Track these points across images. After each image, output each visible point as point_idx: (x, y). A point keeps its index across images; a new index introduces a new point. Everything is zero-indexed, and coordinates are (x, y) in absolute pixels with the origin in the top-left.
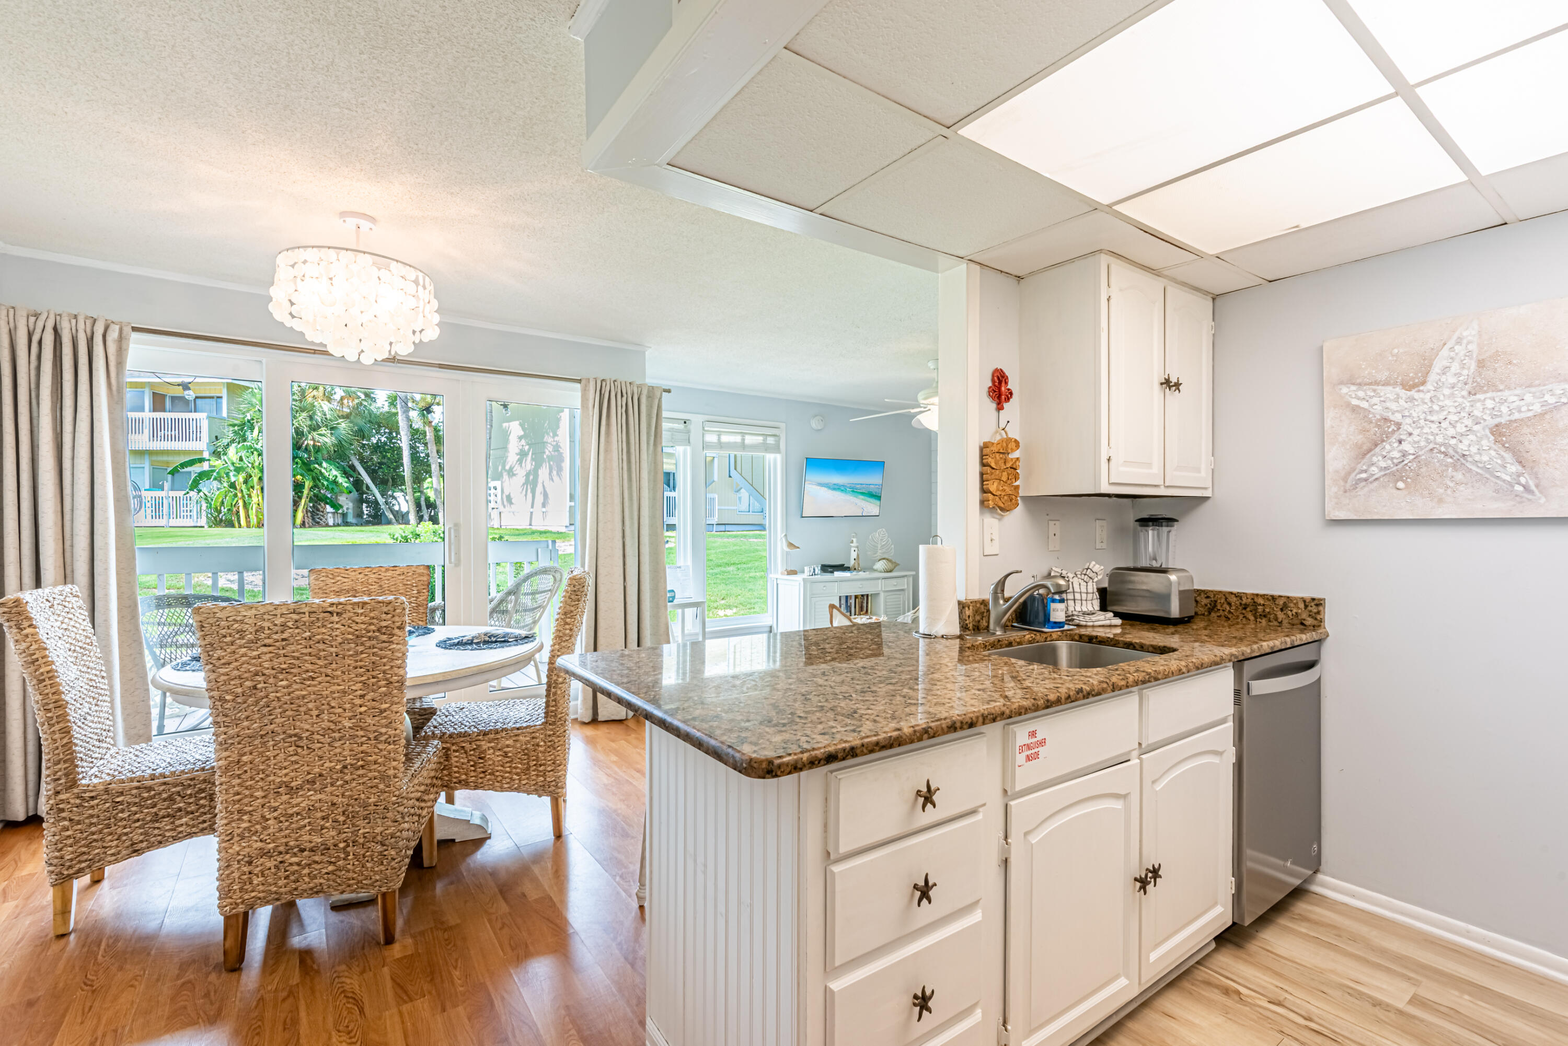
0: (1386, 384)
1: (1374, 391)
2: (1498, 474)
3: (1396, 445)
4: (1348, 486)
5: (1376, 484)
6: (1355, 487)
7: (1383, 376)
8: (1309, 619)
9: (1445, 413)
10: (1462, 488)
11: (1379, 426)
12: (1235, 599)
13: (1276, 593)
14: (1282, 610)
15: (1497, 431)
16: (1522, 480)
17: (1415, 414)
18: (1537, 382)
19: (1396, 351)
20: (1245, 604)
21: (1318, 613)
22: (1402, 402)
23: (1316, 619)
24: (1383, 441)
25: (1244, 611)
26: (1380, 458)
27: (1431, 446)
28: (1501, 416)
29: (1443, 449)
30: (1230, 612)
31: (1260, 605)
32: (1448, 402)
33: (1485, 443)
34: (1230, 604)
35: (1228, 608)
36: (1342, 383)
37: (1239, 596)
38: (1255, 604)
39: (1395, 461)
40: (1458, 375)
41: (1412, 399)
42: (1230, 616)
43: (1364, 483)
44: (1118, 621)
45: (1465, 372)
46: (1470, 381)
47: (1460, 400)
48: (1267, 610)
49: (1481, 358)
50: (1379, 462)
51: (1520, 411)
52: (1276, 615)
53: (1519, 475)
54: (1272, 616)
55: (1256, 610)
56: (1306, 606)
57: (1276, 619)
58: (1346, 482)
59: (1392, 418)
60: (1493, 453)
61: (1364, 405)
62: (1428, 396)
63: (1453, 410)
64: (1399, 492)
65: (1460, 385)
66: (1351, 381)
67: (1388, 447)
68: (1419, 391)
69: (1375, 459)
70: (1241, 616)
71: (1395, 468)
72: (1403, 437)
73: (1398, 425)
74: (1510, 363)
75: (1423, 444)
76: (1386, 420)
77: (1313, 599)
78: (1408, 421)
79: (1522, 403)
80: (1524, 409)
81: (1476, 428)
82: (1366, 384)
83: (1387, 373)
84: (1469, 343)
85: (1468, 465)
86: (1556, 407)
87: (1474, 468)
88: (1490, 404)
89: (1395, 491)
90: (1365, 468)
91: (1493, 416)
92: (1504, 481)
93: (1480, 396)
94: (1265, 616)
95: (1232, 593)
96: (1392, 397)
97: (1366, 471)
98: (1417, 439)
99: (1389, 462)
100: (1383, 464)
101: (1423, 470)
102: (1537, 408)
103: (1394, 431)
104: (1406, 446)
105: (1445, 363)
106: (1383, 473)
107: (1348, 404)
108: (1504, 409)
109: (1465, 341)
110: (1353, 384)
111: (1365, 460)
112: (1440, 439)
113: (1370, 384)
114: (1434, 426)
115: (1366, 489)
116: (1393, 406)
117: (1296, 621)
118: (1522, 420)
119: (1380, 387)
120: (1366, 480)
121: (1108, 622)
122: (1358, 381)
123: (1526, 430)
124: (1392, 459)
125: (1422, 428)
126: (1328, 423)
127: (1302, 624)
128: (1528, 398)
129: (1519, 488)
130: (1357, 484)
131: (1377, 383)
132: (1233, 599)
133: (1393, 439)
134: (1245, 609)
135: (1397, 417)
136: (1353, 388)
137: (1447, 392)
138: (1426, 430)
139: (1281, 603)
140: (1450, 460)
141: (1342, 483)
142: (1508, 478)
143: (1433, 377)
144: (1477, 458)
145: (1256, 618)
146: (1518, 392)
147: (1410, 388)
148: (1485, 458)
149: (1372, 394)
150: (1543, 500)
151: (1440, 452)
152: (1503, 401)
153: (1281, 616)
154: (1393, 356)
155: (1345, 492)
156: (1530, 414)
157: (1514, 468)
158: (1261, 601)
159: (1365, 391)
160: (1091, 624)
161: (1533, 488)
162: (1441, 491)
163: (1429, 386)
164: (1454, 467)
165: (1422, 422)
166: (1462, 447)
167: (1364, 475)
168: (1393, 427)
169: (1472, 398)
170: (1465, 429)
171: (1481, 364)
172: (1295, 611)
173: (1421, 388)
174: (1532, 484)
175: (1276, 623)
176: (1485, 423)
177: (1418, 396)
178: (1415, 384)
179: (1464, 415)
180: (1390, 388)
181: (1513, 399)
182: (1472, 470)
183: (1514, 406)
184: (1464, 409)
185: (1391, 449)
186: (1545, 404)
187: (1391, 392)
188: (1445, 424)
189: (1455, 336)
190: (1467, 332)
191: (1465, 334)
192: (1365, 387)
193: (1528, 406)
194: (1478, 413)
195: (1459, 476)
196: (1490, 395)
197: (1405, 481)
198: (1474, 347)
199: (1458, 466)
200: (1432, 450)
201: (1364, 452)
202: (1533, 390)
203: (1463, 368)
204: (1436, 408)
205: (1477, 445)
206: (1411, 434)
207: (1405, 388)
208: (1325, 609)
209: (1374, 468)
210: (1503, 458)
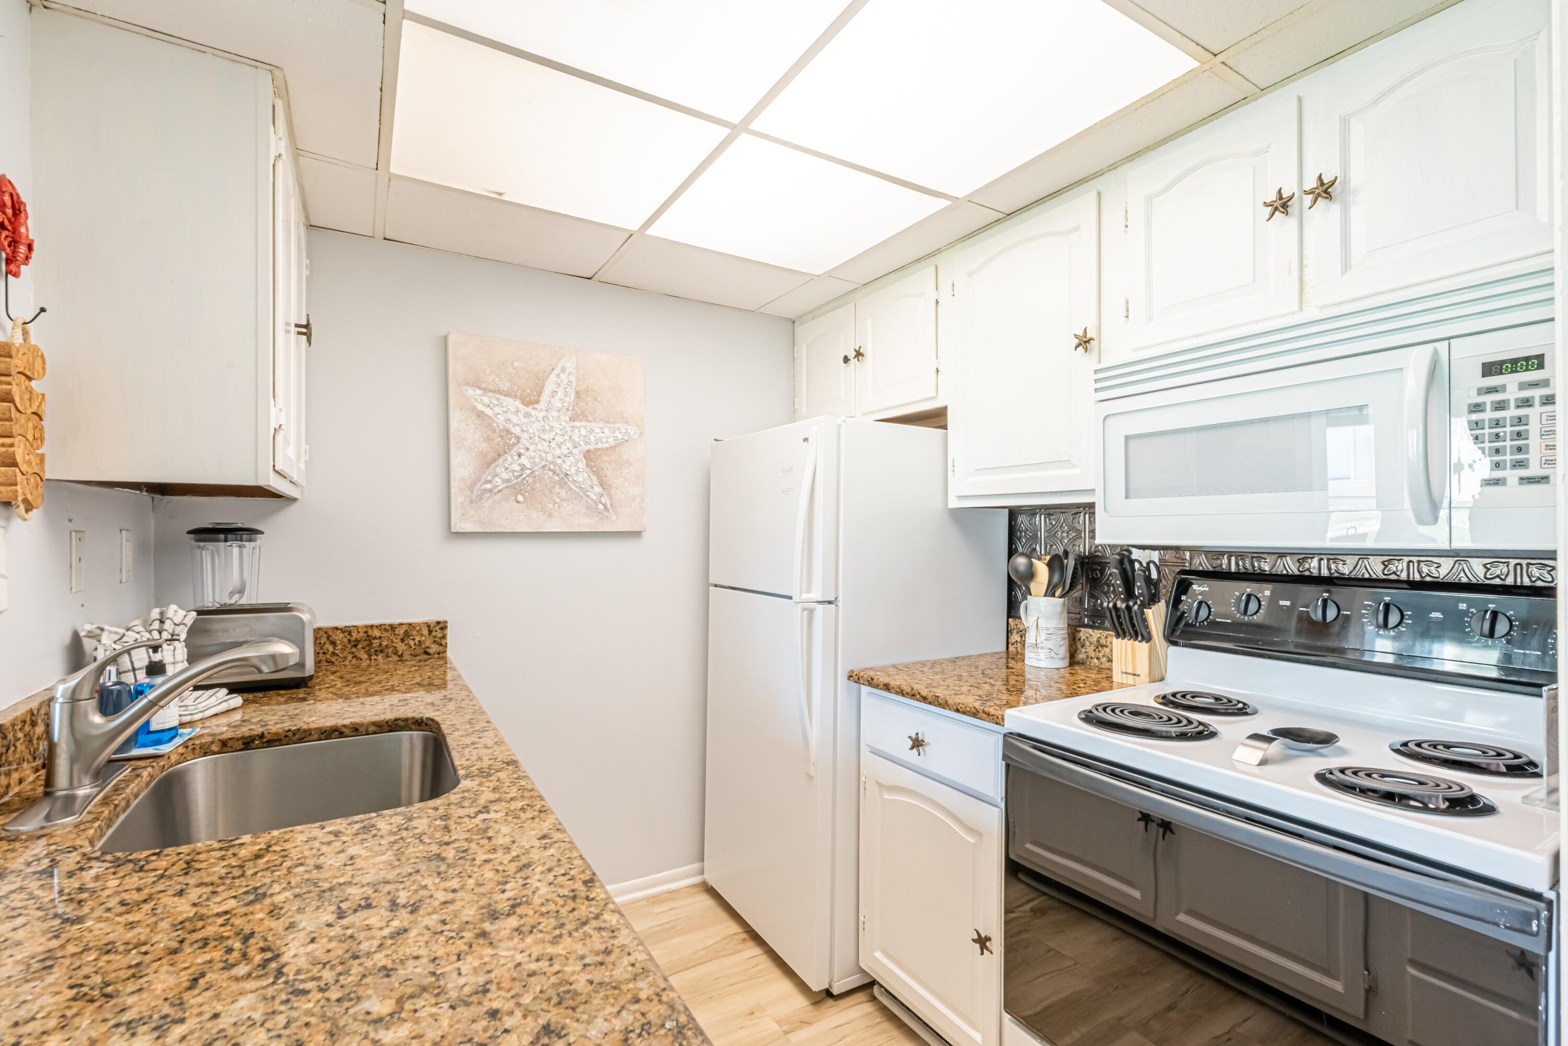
0: (508, 395)
1: (498, 399)
2: (589, 493)
3: (516, 458)
4: (473, 496)
5: (499, 496)
6: (480, 497)
7: (505, 386)
8: (433, 646)
9: (554, 434)
10: (565, 504)
11: (501, 437)
12: (342, 635)
13: (395, 621)
14: (402, 640)
15: (588, 455)
16: (603, 500)
17: (531, 431)
18: (611, 420)
19: (516, 364)
20: (356, 640)
21: (444, 637)
22: (521, 415)
23: (441, 645)
24: (505, 453)
25: (354, 650)
26: (503, 469)
27: (544, 463)
28: (590, 444)
29: (552, 467)
30: (333, 654)
31: (375, 638)
32: (555, 424)
33: (580, 465)
34: (334, 643)
35: (331, 649)
36: (467, 384)
37: (347, 631)
38: (369, 638)
39: (516, 474)
40: (562, 400)
41: (527, 415)
42: (333, 659)
43: (488, 495)
44: (237, 700)
45: (567, 399)
46: (571, 408)
47: (564, 423)
48: (385, 643)
49: (579, 389)
50: (503, 473)
51: (602, 442)
52: (395, 648)
53: (602, 495)
54: (390, 650)
55: (370, 645)
56: (430, 632)
57: (396, 653)
58: (472, 492)
59: (513, 430)
60: (586, 475)
61: (488, 411)
62: (541, 415)
63: (558, 431)
64: (518, 505)
65: (564, 410)
66: (476, 384)
67: (509, 459)
68: (534, 409)
69: (498, 470)
70: (350, 656)
71: (515, 481)
72: (522, 451)
74: (596, 400)
75: (537, 460)
76: (508, 431)
77: (438, 623)
78: (525, 436)
79: (603, 435)
80: (604, 440)
81: (575, 451)
82: (490, 391)
83: (508, 384)
84: (570, 374)
85: (569, 483)
86: (624, 442)
87: (572, 487)
88: (583, 432)
89: (515, 504)
90: (489, 478)
91: (587, 443)
92: (592, 499)
93: (577, 424)
94: (381, 651)
95: (337, 629)
96: (512, 409)
97: (490, 482)
98: (533, 454)
99: (511, 474)
100: (505, 476)
101: (537, 485)
102: (611, 441)
104: (524, 460)
105: (554, 387)
106: (505, 485)
107: (474, 408)
108: (593, 439)
109: (567, 371)
110: (479, 388)
111: (489, 470)
112: (550, 458)
113: (494, 391)
114: (546, 444)
115: (491, 500)
116: (514, 419)
117: (419, 651)
118: (602, 449)
119: (503, 397)
120: (490, 491)
121: (224, 707)
122: (484, 386)
123: (605, 458)
124: (513, 471)
125: (537, 444)
126: (454, 425)
127: (426, 653)
128: (606, 431)
129: (601, 506)
130: (482, 494)
131: (499, 392)
132: (338, 637)
133: (513, 452)
134: (355, 646)
135: (516, 430)
136: (479, 392)
137: (555, 414)
138: (540, 447)
139: (402, 632)
140: (557, 478)
141: (468, 493)
142: (594, 497)
143: (544, 398)
144: (575, 478)
145: (370, 655)
146: (601, 425)
147: (527, 405)
148: (580, 479)
149: (496, 402)
150: (614, 518)
151: (550, 470)
152: (592, 431)
153: (401, 647)
154: (513, 368)
155: (471, 502)
156: (607, 445)
157: (598, 489)
158: (377, 633)
159: (489, 397)
160: (199, 716)
161: (609, 507)
162: (551, 506)
163: (542, 405)
164: (560, 484)
165: (536, 438)
166: (566, 466)
167: (488, 486)
168: (513, 440)
169: (571, 424)
170: (567, 451)
171: (578, 394)
172: (417, 639)
173: (536, 406)
174: (608, 504)
175: (395, 658)
176: (581, 448)
177: (533, 412)
178: (531, 401)
179: (566, 437)
180: (511, 400)
181: (598, 430)
182: (571, 489)
183: (598, 436)
184: (566, 432)
185: (511, 462)
186: (616, 438)
187: (512, 404)
188: (553, 444)
189: (561, 364)
190: (570, 365)
191: (568, 365)
192: (489, 394)
193: (607, 438)
194: (576, 438)
195: (563, 493)
196: (583, 423)
197: (523, 495)
198: (572, 378)
199: (562, 484)
200: (544, 466)
201: (489, 461)
202: (610, 425)
203: (566, 395)
204: (547, 427)
205: (575, 466)
206: (528, 449)
207: (522, 403)
208: (449, 632)
209: (497, 479)
210: (591, 480)
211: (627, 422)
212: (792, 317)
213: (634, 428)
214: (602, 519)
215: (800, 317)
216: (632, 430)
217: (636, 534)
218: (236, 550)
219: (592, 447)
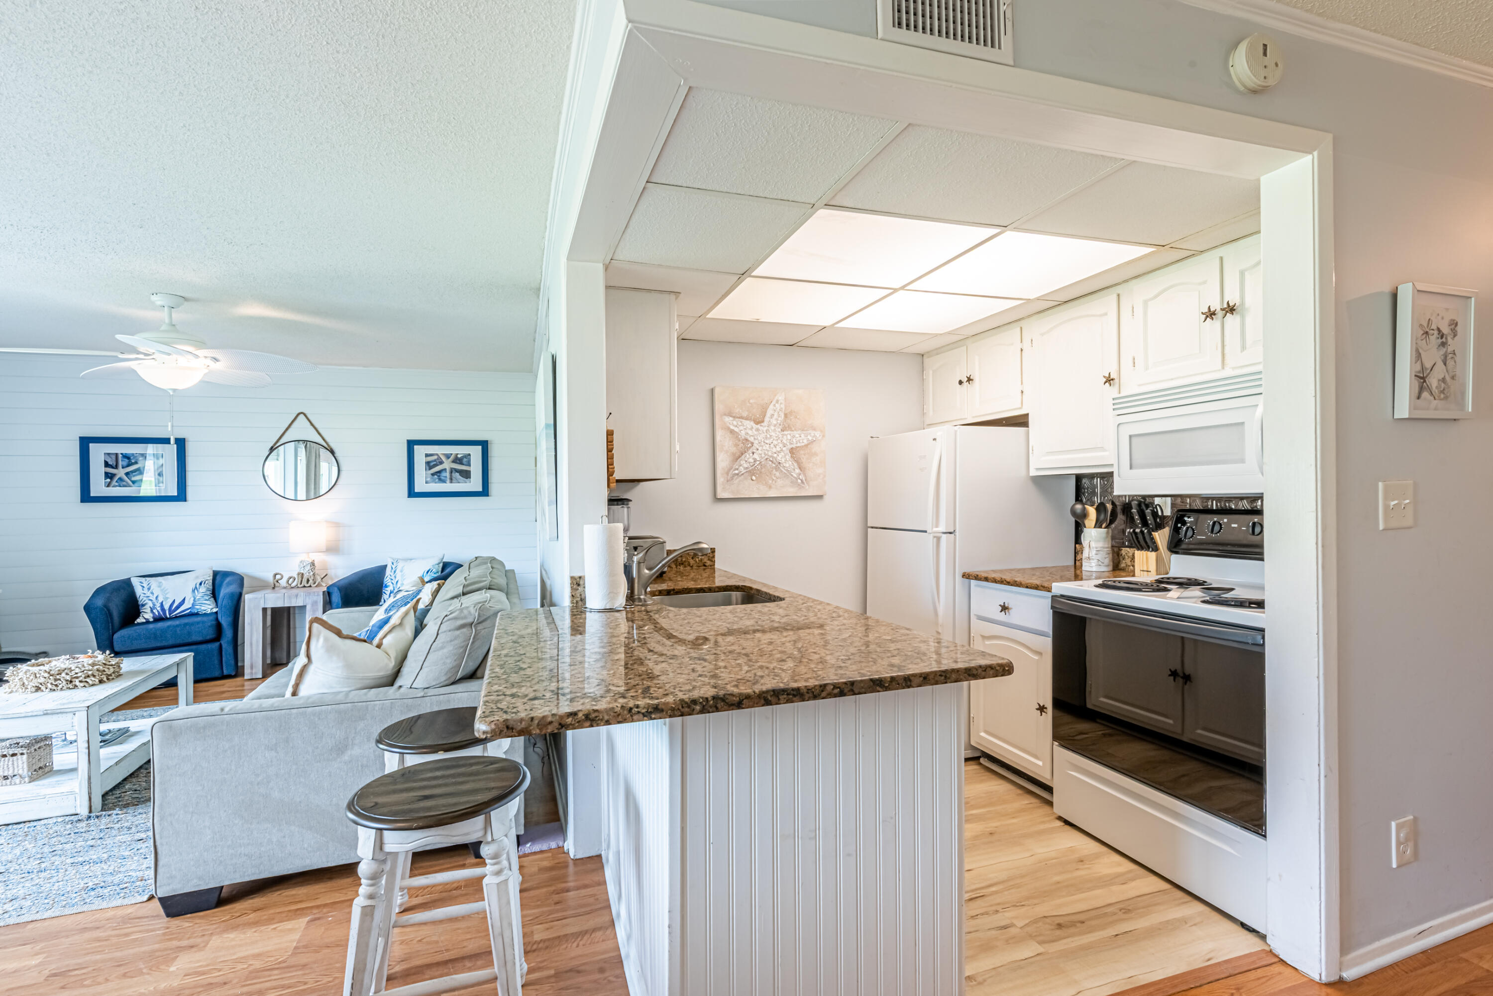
0: (747, 419)
1: (741, 422)
2: (792, 474)
3: (751, 455)
4: (729, 478)
5: (742, 477)
6: (732, 478)
7: (745, 414)
8: (708, 561)
9: (772, 439)
10: (779, 480)
11: (743, 443)
14: (693, 558)
15: (792, 451)
16: (801, 477)
17: (759, 439)
18: (806, 429)
19: (751, 401)
21: (713, 554)
22: (754, 430)
23: (712, 561)
24: (745, 452)
26: (744, 462)
27: (766, 457)
28: (793, 444)
29: (771, 459)
32: (773, 434)
33: (787, 457)
36: (725, 415)
39: (751, 464)
40: (777, 420)
41: (758, 430)
43: (736, 476)
45: (780, 419)
46: (782, 424)
47: (778, 433)
48: (684, 559)
49: (786, 412)
50: (744, 465)
52: (689, 562)
53: (800, 474)
54: (687, 563)
55: (677, 560)
56: (706, 554)
57: (692, 564)
58: (728, 475)
59: (749, 439)
60: (790, 463)
61: (736, 429)
62: (765, 429)
63: (775, 438)
64: (753, 482)
65: (778, 425)
66: (730, 414)
67: (747, 455)
68: (761, 426)
69: (742, 462)
71: (751, 468)
72: (754, 451)
73: (752, 443)
74: (796, 417)
75: (763, 455)
76: (747, 440)
77: (711, 549)
78: (756, 442)
79: (800, 438)
80: (801, 441)
81: (784, 449)
83: (747, 413)
84: (781, 404)
85: (781, 468)
86: (813, 442)
87: (783, 470)
88: (789, 437)
89: (751, 481)
90: (737, 467)
91: (791, 444)
92: (794, 477)
93: (786, 433)
94: (682, 564)
96: (749, 427)
97: (737, 469)
98: (760, 452)
99: (748, 464)
100: (746, 466)
101: (763, 470)
102: (805, 442)
103: (750, 447)
104: (756, 456)
105: (772, 412)
106: (745, 471)
107: (729, 428)
108: (794, 441)
109: (779, 402)
111: (737, 463)
112: (770, 454)
113: (739, 418)
114: (768, 446)
115: (738, 480)
116: (750, 432)
117: (701, 564)
118: (800, 447)
119: (744, 421)
120: (737, 474)
122: (734, 415)
123: (802, 452)
124: (750, 463)
125: (762, 446)
126: (718, 438)
127: (704, 565)
128: (803, 436)
129: (799, 481)
130: (733, 477)
131: (742, 418)
133: (750, 451)
135: (751, 439)
136: (731, 419)
137: (773, 428)
138: (764, 448)
140: (774, 465)
141: (725, 476)
142: (796, 476)
143: (767, 419)
144: (785, 465)
145: (677, 566)
146: (799, 432)
147: (757, 424)
148: (787, 465)
149: (740, 424)
150: (807, 487)
151: (770, 461)
152: (794, 437)
154: (750, 403)
155: (728, 481)
156: (803, 444)
157: (798, 471)
159: (737, 421)
161: (804, 482)
162: (771, 482)
163: (765, 424)
165: (762, 443)
166: (779, 458)
167: (737, 472)
168: (750, 445)
169: (783, 433)
170: (780, 449)
171: (786, 415)
172: (701, 557)
173: (762, 424)
174: (804, 479)
175: (689, 567)
176: (787, 447)
177: (761, 428)
178: (759, 422)
179: (779, 441)
180: (748, 422)
181: (797, 436)
182: (782, 471)
183: (798, 439)
184: (779, 438)
185: (748, 456)
186: (808, 440)
187: (749, 424)
188: (772, 446)
189: (776, 398)
190: (781, 397)
191: (780, 398)
192: (737, 419)
193: (803, 440)
194: (785, 441)
195: (778, 474)
196: (789, 432)
197: (755, 476)
198: (783, 406)
199: (777, 469)
200: (767, 459)
201: (737, 458)
202: (804, 432)
203: (779, 417)
204: (768, 436)
205: (785, 458)
206: (758, 449)
207: (755, 423)
208: (716, 554)
209: (741, 467)
210: (794, 466)
211: (815, 430)
212: (922, 353)
213: (819, 432)
214: (800, 488)
215: (928, 352)
216: (818, 434)
217: (820, 497)
218: (626, 510)
219: (794, 446)
